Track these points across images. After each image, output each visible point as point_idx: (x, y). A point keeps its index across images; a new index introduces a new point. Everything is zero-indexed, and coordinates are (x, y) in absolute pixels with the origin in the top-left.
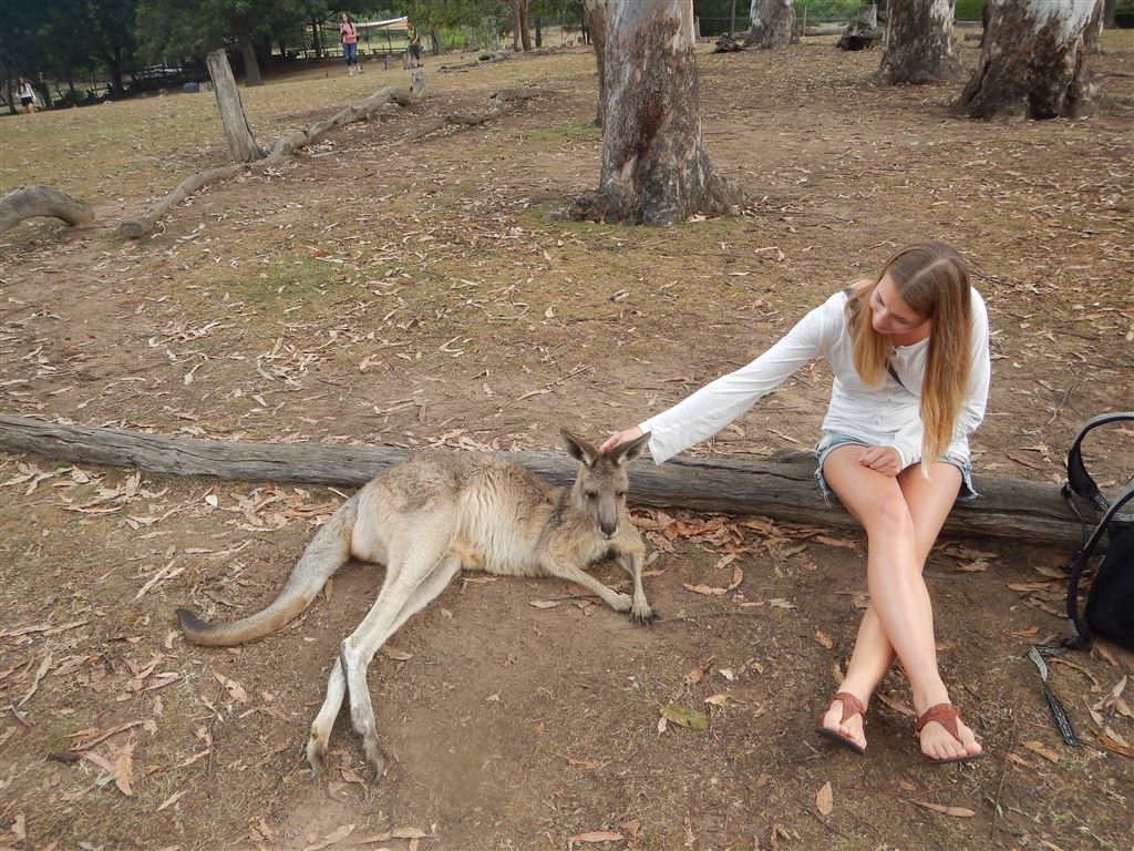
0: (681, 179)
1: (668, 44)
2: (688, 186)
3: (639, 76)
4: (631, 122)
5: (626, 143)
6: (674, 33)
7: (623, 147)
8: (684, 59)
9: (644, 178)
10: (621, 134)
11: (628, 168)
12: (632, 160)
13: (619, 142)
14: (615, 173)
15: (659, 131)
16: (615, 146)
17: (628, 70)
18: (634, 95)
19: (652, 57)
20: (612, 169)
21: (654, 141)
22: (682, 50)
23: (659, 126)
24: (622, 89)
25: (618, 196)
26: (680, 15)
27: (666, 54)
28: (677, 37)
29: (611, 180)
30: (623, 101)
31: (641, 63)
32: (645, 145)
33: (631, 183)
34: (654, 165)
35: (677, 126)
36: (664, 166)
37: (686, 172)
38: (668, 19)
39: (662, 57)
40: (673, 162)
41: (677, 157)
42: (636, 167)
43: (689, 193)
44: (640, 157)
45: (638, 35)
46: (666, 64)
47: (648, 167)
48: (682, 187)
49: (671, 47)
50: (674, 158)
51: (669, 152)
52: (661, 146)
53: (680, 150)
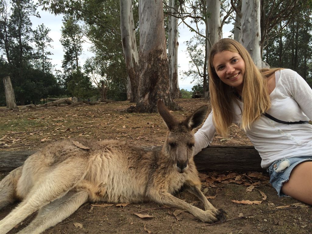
0: (165, 99)
1: (160, 57)
2: (167, 102)
3: (150, 67)
4: (148, 81)
5: (146, 88)
6: (161, 54)
7: (145, 89)
8: (164, 62)
9: (152, 99)
10: (144, 85)
11: (147, 97)
12: (148, 93)
13: (143, 87)
14: (142, 99)
15: (157, 84)
16: (142, 89)
17: (146, 65)
18: (149, 72)
19: (154, 60)
20: (141, 97)
21: (155, 87)
22: (164, 59)
23: (157, 82)
24: (144, 71)
25: (143, 105)
26: (163, 48)
27: (159, 59)
28: (162, 55)
29: (141, 101)
30: (145, 75)
31: (151, 62)
32: (152, 88)
33: (148, 101)
34: (156, 94)
35: (163, 82)
36: (159, 94)
37: (166, 97)
38: (159, 49)
39: (157, 60)
40: (162, 93)
41: (163, 92)
42: (150, 95)
43: (167, 104)
44: (151, 92)
45: (150, 54)
46: (159, 63)
47: (154, 95)
48: (165, 102)
49: (160, 58)
50: (162, 92)
51: (161, 90)
52: (158, 88)
53: (164, 90)
